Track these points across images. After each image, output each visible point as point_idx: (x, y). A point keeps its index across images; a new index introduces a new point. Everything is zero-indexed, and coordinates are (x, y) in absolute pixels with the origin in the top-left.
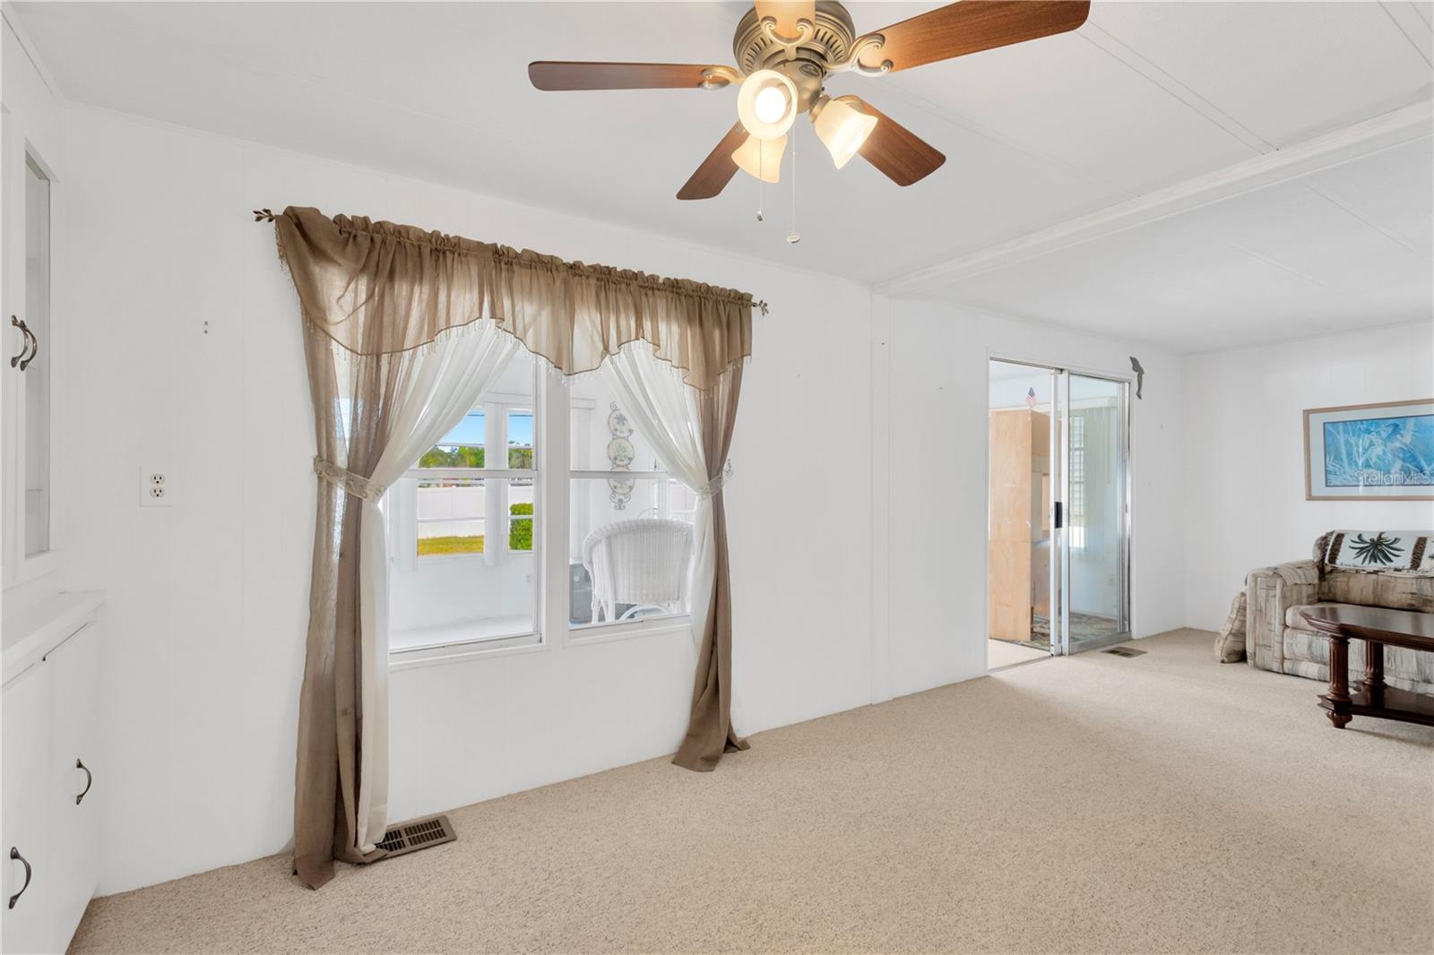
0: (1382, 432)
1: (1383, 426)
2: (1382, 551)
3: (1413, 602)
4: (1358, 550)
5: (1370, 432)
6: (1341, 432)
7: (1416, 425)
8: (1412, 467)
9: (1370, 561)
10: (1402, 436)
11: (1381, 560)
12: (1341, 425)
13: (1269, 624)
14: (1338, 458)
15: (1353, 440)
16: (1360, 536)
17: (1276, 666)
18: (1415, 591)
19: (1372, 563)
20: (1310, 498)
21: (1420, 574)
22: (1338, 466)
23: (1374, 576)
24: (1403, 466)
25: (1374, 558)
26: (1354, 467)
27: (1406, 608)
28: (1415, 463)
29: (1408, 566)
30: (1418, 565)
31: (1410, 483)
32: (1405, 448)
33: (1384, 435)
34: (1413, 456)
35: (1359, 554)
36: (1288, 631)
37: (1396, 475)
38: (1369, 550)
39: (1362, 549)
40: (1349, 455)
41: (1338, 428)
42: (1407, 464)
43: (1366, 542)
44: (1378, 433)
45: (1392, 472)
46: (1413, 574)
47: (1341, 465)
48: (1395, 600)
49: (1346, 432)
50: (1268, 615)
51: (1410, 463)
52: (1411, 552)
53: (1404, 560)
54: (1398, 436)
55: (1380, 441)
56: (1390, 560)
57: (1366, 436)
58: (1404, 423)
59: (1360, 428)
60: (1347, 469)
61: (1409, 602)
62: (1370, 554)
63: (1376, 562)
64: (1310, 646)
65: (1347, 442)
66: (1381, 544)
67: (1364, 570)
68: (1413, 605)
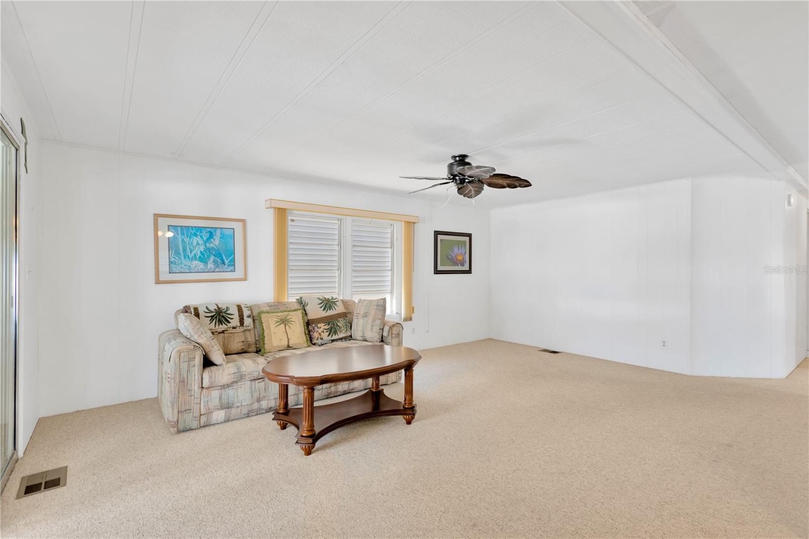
0: (203, 236)
1: (204, 232)
2: (223, 317)
3: (244, 347)
4: (210, 318)
5: (197, 236)
6: (180, 234)
7: (221, 233)
8: (219, 261)
9: (219, 325)
10: (214, 240)
11: (224, 323)
12: (179, 228)
13: (190, 390)
14: (177, 253)
15: (187, 240)
16: (207, 308)
17: (194, 424)
18: (244, 340)
19: (220, 325)
20: (158, 282)
21: (245, 328)
22: (177, 258)
23: (222, 335)
24: (214, 259)
25: (220, 322)
26: (187, 259)
27: (240, 352)
28: (220, 258)
29: (239, 325)
30: (243, 324)
31: (218, 271)
32: (216, 248)
33: (205, 238)
34: (219, 253)
35: (212, 320)
36: (204, 391)
37: (211, 265)
38: (216, 317)
39: (212, 317)
40: (185, 250)
41: (177, 230)
42: (216, 258)
43: (212, 312)
44: (201, 237)
45: (209, 263)
46: (242, 329)
47: (179, 258)
48: (235, 348)
49: (182, 234)
50: (189, 382)
51: (218, 257)
52: (238, 315)
53: (235, 322)
54: (212, 240)
55: (202, 242)
56: (229, 322)
57: (195, 237)
58: (215, 232)
59: (191, 232)
60: (183, 260)
61: (242, 347)
62: (217, 320)
63: (222, 324)
64: (220, 398)
65: (183, 240)
66: (221, 312)
67: (216, 332)
68: (243, 349)
